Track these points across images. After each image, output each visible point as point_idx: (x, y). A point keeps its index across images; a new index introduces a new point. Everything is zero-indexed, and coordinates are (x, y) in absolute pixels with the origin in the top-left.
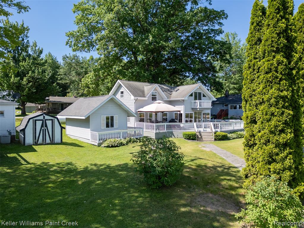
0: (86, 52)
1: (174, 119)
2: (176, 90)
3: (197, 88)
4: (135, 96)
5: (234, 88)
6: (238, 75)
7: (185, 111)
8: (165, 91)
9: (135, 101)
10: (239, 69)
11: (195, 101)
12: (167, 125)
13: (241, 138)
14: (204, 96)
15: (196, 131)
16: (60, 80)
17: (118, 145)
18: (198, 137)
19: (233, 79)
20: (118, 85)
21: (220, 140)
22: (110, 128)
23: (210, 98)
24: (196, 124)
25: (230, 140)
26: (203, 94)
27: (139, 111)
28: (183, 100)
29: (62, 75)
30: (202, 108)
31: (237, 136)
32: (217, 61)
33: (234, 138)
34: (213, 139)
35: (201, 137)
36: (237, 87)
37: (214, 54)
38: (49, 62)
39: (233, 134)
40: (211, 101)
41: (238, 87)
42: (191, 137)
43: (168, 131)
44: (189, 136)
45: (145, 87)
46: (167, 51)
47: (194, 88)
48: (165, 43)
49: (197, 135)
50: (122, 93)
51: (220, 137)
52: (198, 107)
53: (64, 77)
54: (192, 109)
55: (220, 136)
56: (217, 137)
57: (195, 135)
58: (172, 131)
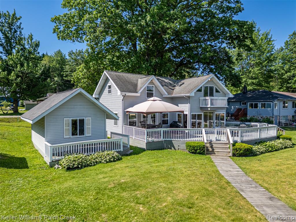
0: (80, 42)
1: (177, 122)
2: (180, 84)
3: (207, 81)
4: (122, 91)
5: (253, 83)
6: (258, 68)
7: (191, 110)
8: (165, 85)
9: (123, 97)
10: (259, 62)
11: (204, 98)
12: (164, 131)
13: (272, 152)
14: (217, 91)
15: (206, 141)
16: (66, 77)
17: (80, 166)
18: (208, 150)
19: (251, 73)
20: (105, 78)
21: (241, 155)
22: (78, 136)
23: (225, 94)
24: (206, 131)
25: (256, 155)
26: (216, 89)
27: (127, 112)
28: (189, 97)
29: (67, 71)
30: (214, 107)
31: (266, 148)
32: (234, 48)
33: (262, 153)
34: (231, 154)
35: (213, 150)
36: (256, 82)
37: (230, 40)
38: (58, 59)
39: (259, 146)
40: (227, 98)
41: (258, 82)
42: (197, 150)
43: (166, 139)
44: (194, 149)
45: (139, 80)
46: (168, 34)
47: (203, 80)
48: (166, 24)
49: (207, 147)
50: (110, 87)
51: (241, 152)
52: (209, 106)
53: (69, 74)
54: (201, 109)
55: (241, 150)
56: (237, 151)
57: (204, 147)
58: (171, 140)
